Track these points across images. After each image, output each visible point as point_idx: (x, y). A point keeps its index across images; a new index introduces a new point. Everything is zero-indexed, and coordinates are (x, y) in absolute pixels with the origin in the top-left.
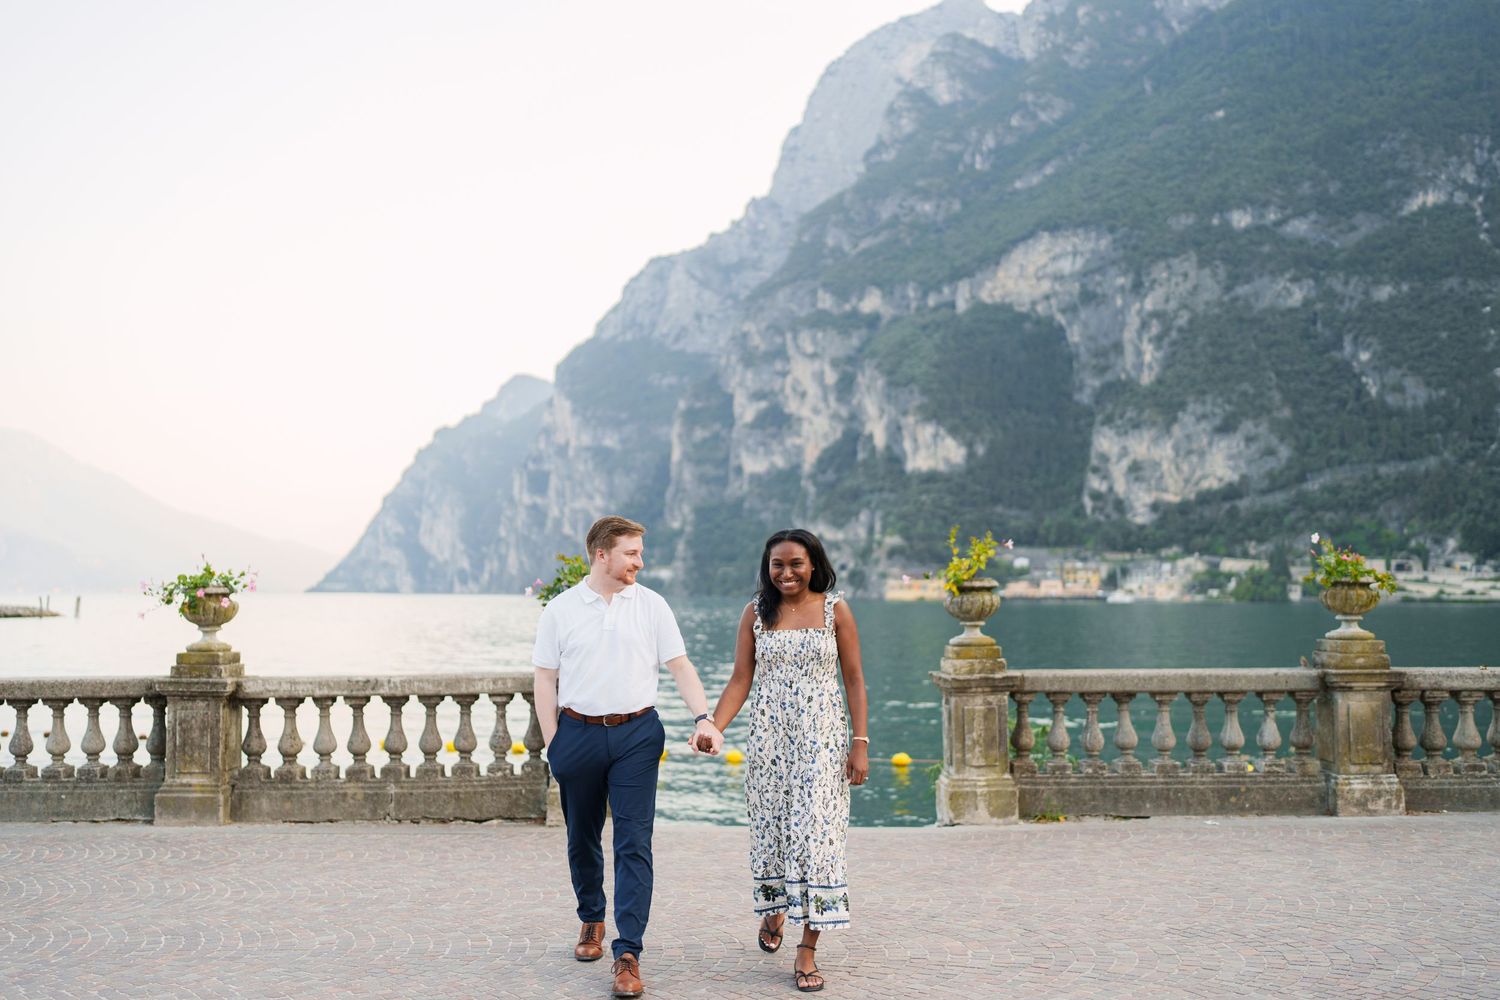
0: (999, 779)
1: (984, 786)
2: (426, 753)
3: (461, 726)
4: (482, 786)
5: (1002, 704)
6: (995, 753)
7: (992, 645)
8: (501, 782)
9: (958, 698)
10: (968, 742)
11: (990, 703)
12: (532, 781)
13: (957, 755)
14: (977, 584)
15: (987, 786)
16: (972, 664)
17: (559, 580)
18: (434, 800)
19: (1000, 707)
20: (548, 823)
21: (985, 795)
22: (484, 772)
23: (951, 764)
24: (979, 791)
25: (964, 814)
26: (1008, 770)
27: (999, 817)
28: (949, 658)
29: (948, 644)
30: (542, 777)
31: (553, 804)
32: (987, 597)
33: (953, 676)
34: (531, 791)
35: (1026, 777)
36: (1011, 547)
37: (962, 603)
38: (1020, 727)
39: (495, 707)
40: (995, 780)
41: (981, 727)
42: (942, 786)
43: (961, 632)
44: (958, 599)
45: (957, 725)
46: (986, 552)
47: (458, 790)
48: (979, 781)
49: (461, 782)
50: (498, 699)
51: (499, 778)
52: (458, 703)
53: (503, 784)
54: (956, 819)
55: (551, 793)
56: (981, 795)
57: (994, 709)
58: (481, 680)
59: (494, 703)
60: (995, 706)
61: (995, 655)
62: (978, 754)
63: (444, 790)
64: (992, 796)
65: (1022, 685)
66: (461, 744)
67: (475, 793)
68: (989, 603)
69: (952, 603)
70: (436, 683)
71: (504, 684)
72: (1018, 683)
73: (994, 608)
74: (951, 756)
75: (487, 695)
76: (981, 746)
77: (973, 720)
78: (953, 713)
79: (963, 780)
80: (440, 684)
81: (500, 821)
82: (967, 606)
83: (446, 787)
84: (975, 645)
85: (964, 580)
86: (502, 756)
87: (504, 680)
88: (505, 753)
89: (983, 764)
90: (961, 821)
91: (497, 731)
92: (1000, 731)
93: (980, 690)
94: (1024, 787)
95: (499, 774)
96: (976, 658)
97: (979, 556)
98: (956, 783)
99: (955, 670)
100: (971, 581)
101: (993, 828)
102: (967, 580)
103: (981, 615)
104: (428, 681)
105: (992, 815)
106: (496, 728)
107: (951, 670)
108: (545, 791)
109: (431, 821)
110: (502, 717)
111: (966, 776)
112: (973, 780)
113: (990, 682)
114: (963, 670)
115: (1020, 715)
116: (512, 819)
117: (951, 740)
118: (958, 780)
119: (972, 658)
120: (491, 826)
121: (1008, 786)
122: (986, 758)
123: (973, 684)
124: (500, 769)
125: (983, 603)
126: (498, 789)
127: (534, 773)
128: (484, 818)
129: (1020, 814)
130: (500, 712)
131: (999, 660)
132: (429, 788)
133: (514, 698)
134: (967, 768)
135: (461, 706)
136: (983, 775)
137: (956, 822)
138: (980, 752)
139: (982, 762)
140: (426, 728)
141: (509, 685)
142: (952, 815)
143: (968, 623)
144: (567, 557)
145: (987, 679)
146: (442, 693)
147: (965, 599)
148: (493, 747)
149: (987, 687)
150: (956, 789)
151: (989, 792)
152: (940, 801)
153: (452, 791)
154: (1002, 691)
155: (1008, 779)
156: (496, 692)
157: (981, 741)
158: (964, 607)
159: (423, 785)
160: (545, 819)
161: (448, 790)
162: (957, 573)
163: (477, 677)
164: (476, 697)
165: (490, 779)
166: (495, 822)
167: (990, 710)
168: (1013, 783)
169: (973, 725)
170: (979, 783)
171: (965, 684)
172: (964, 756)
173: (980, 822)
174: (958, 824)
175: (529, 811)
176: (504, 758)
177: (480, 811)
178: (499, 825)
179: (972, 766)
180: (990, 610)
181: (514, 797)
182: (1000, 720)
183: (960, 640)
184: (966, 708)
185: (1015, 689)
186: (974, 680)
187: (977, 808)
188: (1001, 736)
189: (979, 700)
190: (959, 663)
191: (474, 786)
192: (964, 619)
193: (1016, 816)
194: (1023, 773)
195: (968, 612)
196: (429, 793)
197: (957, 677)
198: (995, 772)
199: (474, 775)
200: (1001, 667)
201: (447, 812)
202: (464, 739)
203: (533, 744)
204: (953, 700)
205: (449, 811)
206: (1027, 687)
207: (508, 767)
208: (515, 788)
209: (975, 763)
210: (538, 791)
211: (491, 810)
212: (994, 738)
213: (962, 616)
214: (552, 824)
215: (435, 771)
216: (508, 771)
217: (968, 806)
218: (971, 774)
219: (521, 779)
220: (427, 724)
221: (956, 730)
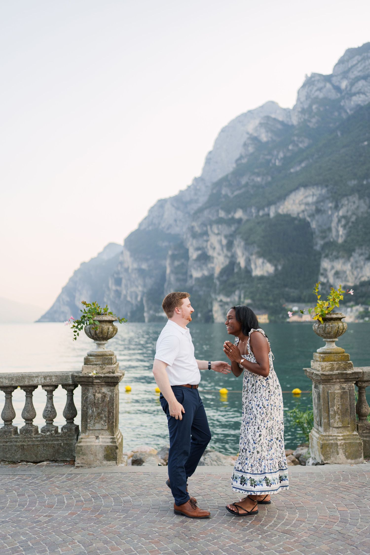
0: (351, 435)
1: (342, 439)
2: (5, 421)
3: (26, 404)
4: (37, 441)
5: (352, 389)
6: (348, 419)
7: (343, 353)
8: (49, 438)
9: (325, 386)
10: (332, 413)
11: (344, 389)
12: (67, 437)
13: (324, 421)
14: (334, 316)
15: (344, 439)
16: (333, 365)
17: (84, 316)
18: (9, 450)
19: (350, 390)
20: (76, 465)
21: (343, 445)
22: (40, 432)
23: (321, 426)
24: (339, 443)
25: (331, 458)
26: (356, 429)
27: (352, 459)
28: (317, 361)
29: (316, 352)
30: (74, 435)
31: (79, 453)
32: (340, 324)
33: (321, 372)
34: (67, 444)
35: (366, 433)
36: (352, 294)
37: (325, 327)
38: (360, 402)
39: (46, 393)
40: (348, 435)
41: (339, 403)
42: (314, 438)
43: (324, 345)
44: (323, 325)
45: (324, 402)
46: (338, 298)
47: (23, 443)
48: (339, 436)
49: (25, 438)
50: (48, 388)
51: (48, 435)
52: (24, 390)
53: (50, 440)
54: (325, 460)
55: (78, 445)
56: (340, 445)
57: (346, 392)
58: (37, 377)
59: (46, 390)
60: (347, 390)
61: (346, 359)
62: (338, 420)
63: (15, 443)
64: (347, 446)
65: (363, 377)
66: (25, 415)
67: (33, 445)
68: (342, 328)
69: (318, 328)
70: (10, 379)
71: (50, 379)
72: (361, 376)
73: (344, 331)
74: (321, 421)
75: (41, 386)
76: (339, 415)
77: (334, 399)
78: (321, 394)
79: (329, 436)
80: (12, 379)
81: (48, 462)
82: (328, 329)
83: (16, 442)
84: (333, 353)
85: (326, 314)
86: (50, 422)
87: (50, 376)
88: (52, 421)
89: (341, 426)
90: (329, 462)
91: (47, 407)
92: (350, 405)
93: (338, 380)
94: (365, 439)
95: (48, 433)
96: (335, 361)
97: (334, 300)
98: (324, 438)
99: (322, 369)
100: (331, 314)
101: (348, 466)
102: (328, 314)
103: (337, 334)
104: (5, 378)
105: (347, 458)
106: (46, 405)
107: (320, 369)
108: (75, 444)
109: (7, 463)
110: (50, 398)
111: (331, 433)
112: (334, 436)
113: (344, 375)
114: (327, 368)
115: (360, 394)
116: (56, 461)
117: (320, 411)
118: (326, 436)
119: (331, 361)
120: (43, 466)
121: (357, 439)
122: (342, 422)
123: (334, 377)
124: (48, 431)
125: (338, 327)
126: (47, 443)
127: (69, 433)
128: (38, 460)
129: (364, 456)
130: (50, 396)
131: (349, 362)
132: (6, 442)
133: (58, 387)
134: (331, 428)
135: (26, 392)
136: (341, 433)
137: (325, 462)
138: (339, 418)
139: (340, 425)
140: (5, 405)
141: (54, 380)
142: (323, 458)
143: (328, 340)
144: (87, 303)
145: (342, 374)
146: (14, 385)
147: (327, 325)
148: (45, 417)
149: (342, 379)
150: (325, 442)
151: (345, 443)
152: (313, 447)
153: (20, 444)
154: (351, 381)
155: (356, 435)
156: (45, 384)
157: (339, 412)
158: (327, 330)
159: (3, 440)
160: (75, 461)
161: (18, 444)
162: (323, 309)
163: (34, 375)
164: (36, 387)
165: (42, 436)
166: (45, 463)
167: (344, 393)
168: (358, 437)
169: (334, 402)
170: (339, 438)
171: (329, 377)
172: (329, 421)
173: (340, 462)
174: (327, 463)
175: (65, 456)
176: (52, 423)
177: (36, 456)
178: (47, 466)
179: (334, 427)
180: (342, 331)
181: (57, 447)
182: (350, 398)
183: (324, 350)
184: (329, 391)
185: (359, 379)
186: (335, 375)
187: (338, 454)
188: (351, 408)
189: (337, 387)
190: (324, 364)
191: (34, 441)
192: (325, 338)
193: (362, 458)
194: (364, 430)
195: (329, 333)
196: (6, 446)
197: (325, 373)
198: (347, 431)
199: (33, 434)
200: (351, 367)
201: (16, 457)
202: (28, 412)
203: (68, 415)
204: (321, 387)
205: (18, 456)
206: (365, 378)
207: (54, 429)
208: (57, 443)
209: (336, 425)
210: (72, 444)
211: (43, 456)
212: (347, 409)
213: (325, 335)
214: (78, 465)
215: (10, 432)
216: (53, 432)
217: (333, 452)
218: (334, 432)
219: (61, 436)
220: (6, 403)
221: (324, 405)
